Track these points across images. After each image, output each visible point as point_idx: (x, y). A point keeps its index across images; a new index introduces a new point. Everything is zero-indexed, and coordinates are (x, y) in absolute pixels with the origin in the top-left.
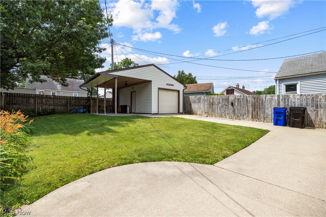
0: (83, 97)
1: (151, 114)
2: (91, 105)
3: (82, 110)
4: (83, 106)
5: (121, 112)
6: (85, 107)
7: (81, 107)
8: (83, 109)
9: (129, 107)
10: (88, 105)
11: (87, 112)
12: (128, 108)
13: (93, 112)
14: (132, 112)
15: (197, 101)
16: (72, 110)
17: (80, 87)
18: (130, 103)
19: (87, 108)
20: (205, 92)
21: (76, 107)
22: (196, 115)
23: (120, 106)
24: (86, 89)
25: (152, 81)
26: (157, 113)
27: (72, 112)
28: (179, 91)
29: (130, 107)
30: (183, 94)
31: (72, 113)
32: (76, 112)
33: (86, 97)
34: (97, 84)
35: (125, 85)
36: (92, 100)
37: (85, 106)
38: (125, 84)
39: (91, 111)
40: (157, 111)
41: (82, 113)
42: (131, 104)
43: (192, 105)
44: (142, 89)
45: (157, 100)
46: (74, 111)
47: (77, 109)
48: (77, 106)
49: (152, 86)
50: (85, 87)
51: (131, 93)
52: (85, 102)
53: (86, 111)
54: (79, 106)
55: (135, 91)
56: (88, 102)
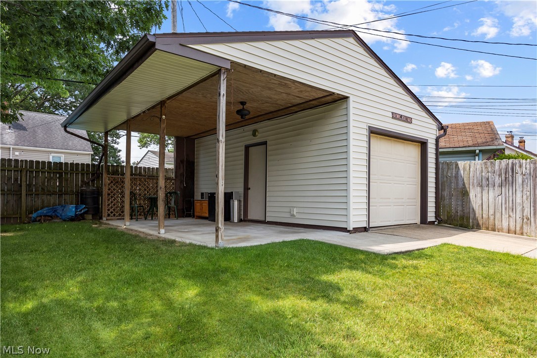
0: (77, 164)
1: (344, 230)
2: (105, 191)
3: (71, 210)
4: (77, 194)
5: (207, 215)
6: (81, 198)
7: (67, 197)
8: (77, 204)
9: (239, 201)
10: (93, 192)
11: (90, 217)
12: (236, 203)
13: (109, 215)
14: (250, 217)
15: (498, 181)
16: (36, 210)
17: (65, 127)
18: (242, 185)
19: (89, 201)
20: (480, 151)
21: (53, 199)
22: (494, 230)
23: (202, 194)
24: (83, 133)
25: (352, 99)
26: (365, 225)
27: (34, 215)
28: (423, 144)
29: (242, 200)
30: (437, 154)
31: (35, 221)
32: (50, 217)
33: (88, 165)
34: (129, 113)
35: (239, 117)
36: (108, 172)
37: (82, 194)
38: (238, 112)
39: (105, 213)
40: (366, 219)
41: (72, 219)
42: (246, 189)
43: (472, 195)
44: (298, 135)
45: (365, 175)
46: (45, 211)
47: (54, 204)
48: (54, 193)
49: (352, 117)
50: (82, 125)
51: (247, 148)
52: (83, 181)
53: (86, 213)
54: (60, 195)
55: (265, 143)
56: (93, 181)
